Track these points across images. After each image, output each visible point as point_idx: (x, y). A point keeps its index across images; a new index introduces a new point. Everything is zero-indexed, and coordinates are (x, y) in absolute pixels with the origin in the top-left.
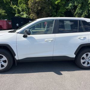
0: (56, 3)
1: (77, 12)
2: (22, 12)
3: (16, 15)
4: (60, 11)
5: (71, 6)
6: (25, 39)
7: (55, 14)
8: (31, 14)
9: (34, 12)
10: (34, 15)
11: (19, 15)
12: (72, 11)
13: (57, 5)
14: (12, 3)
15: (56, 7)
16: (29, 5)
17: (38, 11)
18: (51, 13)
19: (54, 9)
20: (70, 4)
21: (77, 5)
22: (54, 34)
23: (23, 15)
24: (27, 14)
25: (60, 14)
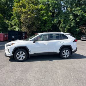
0: (44, 19)
1: (61, 26)
2: (14, 26)
3: (9, 29)
4: (47, 25)
5: (56, 21)
6: (34, 43)
8: (23, 28)
9: (25, 26)
10: (25, 29)
11: (11, 28)
12: (58, 25)
13: (45, 20)
14: (6, 18)
15: (44, 22)
16: (21, 20)
17: (29, 25)
18: (40, 27)
19: (42, 23)
20: (56, 20)
21: (61, 21)
22: (48, 41)
23: (15, 28)
24: (19, 28)
25: (48, 27)
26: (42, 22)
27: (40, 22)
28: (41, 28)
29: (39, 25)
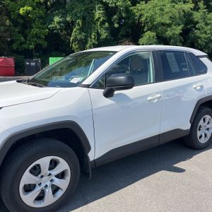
0: (21, 12)
1: (76, 38)
7: (22, 38)
15: (21, 21)
19: (15, 26)
20: (57, 19)
25: (35, 39)
26: (15, 23)
27: (8, 22)
28: (12, 42)
29: (8, 30)
